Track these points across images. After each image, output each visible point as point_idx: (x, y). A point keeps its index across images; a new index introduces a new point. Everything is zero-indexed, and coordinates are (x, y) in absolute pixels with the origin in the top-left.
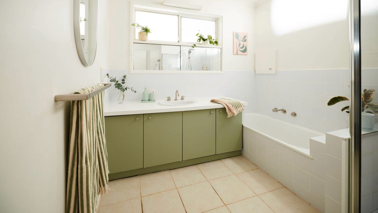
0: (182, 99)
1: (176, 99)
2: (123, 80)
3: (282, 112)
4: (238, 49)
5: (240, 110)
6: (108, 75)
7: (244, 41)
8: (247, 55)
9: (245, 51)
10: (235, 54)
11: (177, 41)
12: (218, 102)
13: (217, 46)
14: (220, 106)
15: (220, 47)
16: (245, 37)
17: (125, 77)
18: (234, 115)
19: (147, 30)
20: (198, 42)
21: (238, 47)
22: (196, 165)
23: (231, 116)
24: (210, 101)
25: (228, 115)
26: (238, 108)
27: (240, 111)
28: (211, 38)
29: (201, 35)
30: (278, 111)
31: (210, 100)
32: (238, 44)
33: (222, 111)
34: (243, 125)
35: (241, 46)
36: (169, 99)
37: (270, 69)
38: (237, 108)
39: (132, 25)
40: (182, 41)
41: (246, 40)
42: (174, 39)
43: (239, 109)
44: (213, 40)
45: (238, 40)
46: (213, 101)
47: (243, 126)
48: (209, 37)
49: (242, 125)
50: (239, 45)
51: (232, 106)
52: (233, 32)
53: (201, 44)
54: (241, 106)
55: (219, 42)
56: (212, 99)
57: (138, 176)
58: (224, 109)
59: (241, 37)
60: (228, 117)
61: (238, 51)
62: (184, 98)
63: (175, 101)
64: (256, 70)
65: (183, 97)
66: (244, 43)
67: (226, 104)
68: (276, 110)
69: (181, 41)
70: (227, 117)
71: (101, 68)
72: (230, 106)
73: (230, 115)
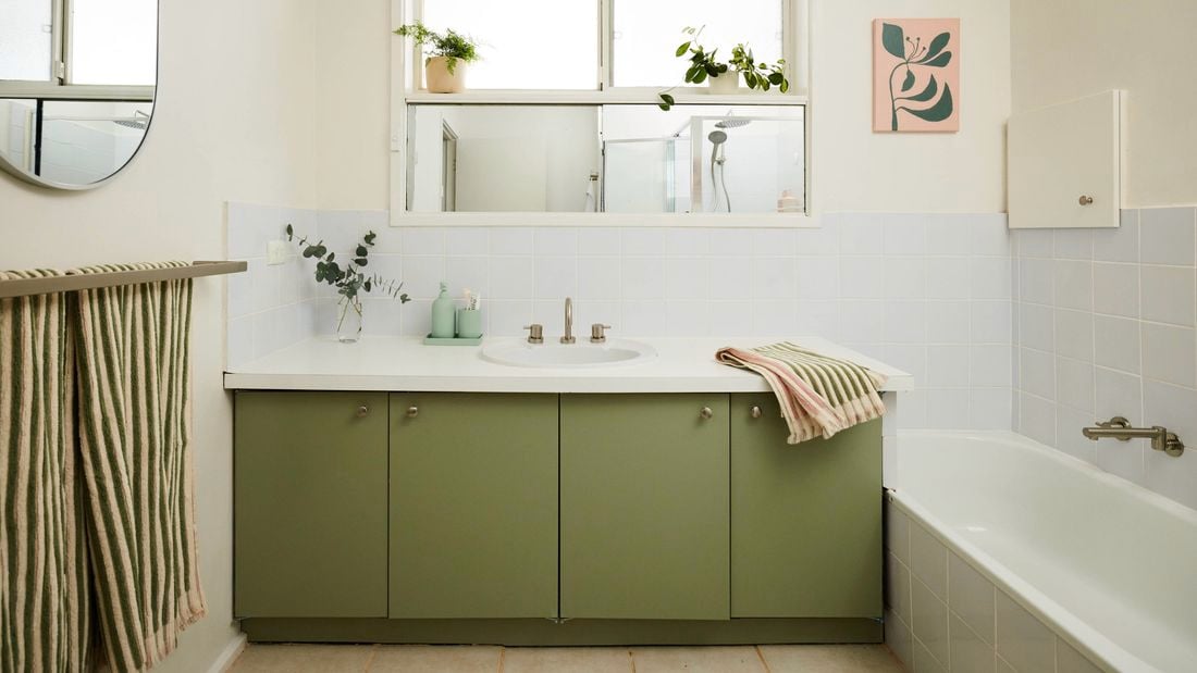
0: (597, 337)
1: (567, 339)
2: (361, 251)
3: (1154, 447)
4: (898, 104)
5: (861, 412)
6: (290, 230)
7: (932, 64)
8: (953, 132)
9: (943, 110)
10: (879, 132)
11: (596, 87)
12: (746, 364)
13: (786, 98)
14: (751, 384)
15: (803, 99)
16: (943, 39)
17: (369, 238)
18: (821, 437)
19: (456, 49)
20: (692, 84)
21: (898, 91)
22: (630, 649)
23: (809, 437)
24: (714, 358)
25: (789, 434)
26: (850, 398)
27: (858, 418)
28: (751, 61)
29: (701, 48)
30: (1135, 440)
31: (716, 351)
32: (901, 77)
33: (760, 409)
34: (890, 492)
35: (919, 87)
36: (536, 336)
37: (1085, 201)
38: (841, 401)
39: (398, 32)
40: (617, 83)
41: (948, 56)
42: (582, 78)
43: (859, 408)
44: (763, 67)
45: (902, 60)
46: (726, 356)
47: (885, 498)
48: (739, 54)
49: (885, 490)
50: (909, 83)
51: (810, 388)
52: (874, 23)
53: (705, 92)
54: (867, 392)
55: (799, 77)
56: (723, 346)
57: (374, 647)
58: (768, 399)
59: (918, 41)
60: (791, 440)
61: (898, 113)
62: (606, 333)
63: (564, 345)
64: (1010, 210)
65: (597, 329)
66: (935, 70)
67: (779, 376)
68: (1119, 429)
69: (611, 84)
70: (786, 440)
71: (226, 203)
72: (803, 389)
73: (799, 432)
